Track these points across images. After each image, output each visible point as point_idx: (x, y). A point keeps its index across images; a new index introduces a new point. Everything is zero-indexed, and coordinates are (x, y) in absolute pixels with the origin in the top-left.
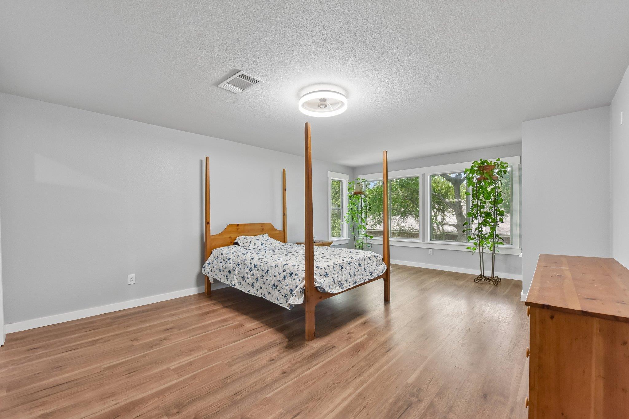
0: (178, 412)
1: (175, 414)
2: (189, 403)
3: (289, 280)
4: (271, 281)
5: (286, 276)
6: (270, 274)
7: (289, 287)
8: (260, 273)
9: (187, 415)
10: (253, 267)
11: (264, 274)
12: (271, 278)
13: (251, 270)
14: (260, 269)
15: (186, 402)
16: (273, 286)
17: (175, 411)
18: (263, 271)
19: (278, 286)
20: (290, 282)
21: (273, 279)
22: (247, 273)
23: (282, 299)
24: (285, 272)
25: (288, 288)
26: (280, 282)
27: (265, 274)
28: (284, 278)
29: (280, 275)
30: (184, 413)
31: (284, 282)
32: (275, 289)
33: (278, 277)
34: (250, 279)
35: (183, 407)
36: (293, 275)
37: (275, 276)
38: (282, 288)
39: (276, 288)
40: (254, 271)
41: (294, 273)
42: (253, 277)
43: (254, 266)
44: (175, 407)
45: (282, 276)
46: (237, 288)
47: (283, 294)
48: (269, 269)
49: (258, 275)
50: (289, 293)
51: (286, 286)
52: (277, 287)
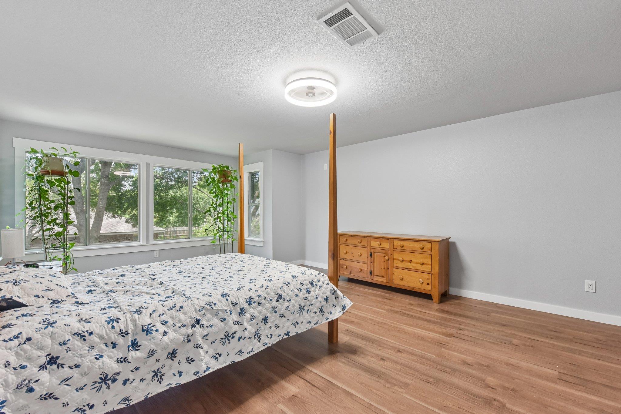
0: (495, 400)
1: (498, 401)
2: (479, 397)
3: (314, 291)
4: (294, 306)
5: (308, 288)
6: (288, 298)
7: (322, 297)
8: (268, 305)
9: (491, 393)
10: (246, 306)
11: (274, 303)
12: (293, 301)
13: (242, 312)
14: (263, 301)
15: (480, 400)
16: (300, 310)
17: (496, 403)
18: (271, 300)
19: (304, 306)
20: (317, 291)
21: (296, 301)
22: (237, 323)
23: (316, 317)
24: (304, 285)
25: (319, 299)
26: (306, 299)
27: (277, 303)
28: (308, 292)
29: (301, 291)
30: (491, 396)
31: (309, 297)
32: (303, 312)
33: (300, 295)
34: (250, 327)
35: (487, 399)
36: (315, 283)
37: (297, 296)
38: (312, 305)
39: (304, 310)
40: (252, 311)
41: (315, 280)
42: (254, 321)
43: (247, 302)
44: (492, 404)
45: (304, 291)
46: (215, 369)
47: (316, 311)
48: (280, 292)
49: (264, 311)
50: (324, 303)
51: (317, 298)
52: (305, 308)
